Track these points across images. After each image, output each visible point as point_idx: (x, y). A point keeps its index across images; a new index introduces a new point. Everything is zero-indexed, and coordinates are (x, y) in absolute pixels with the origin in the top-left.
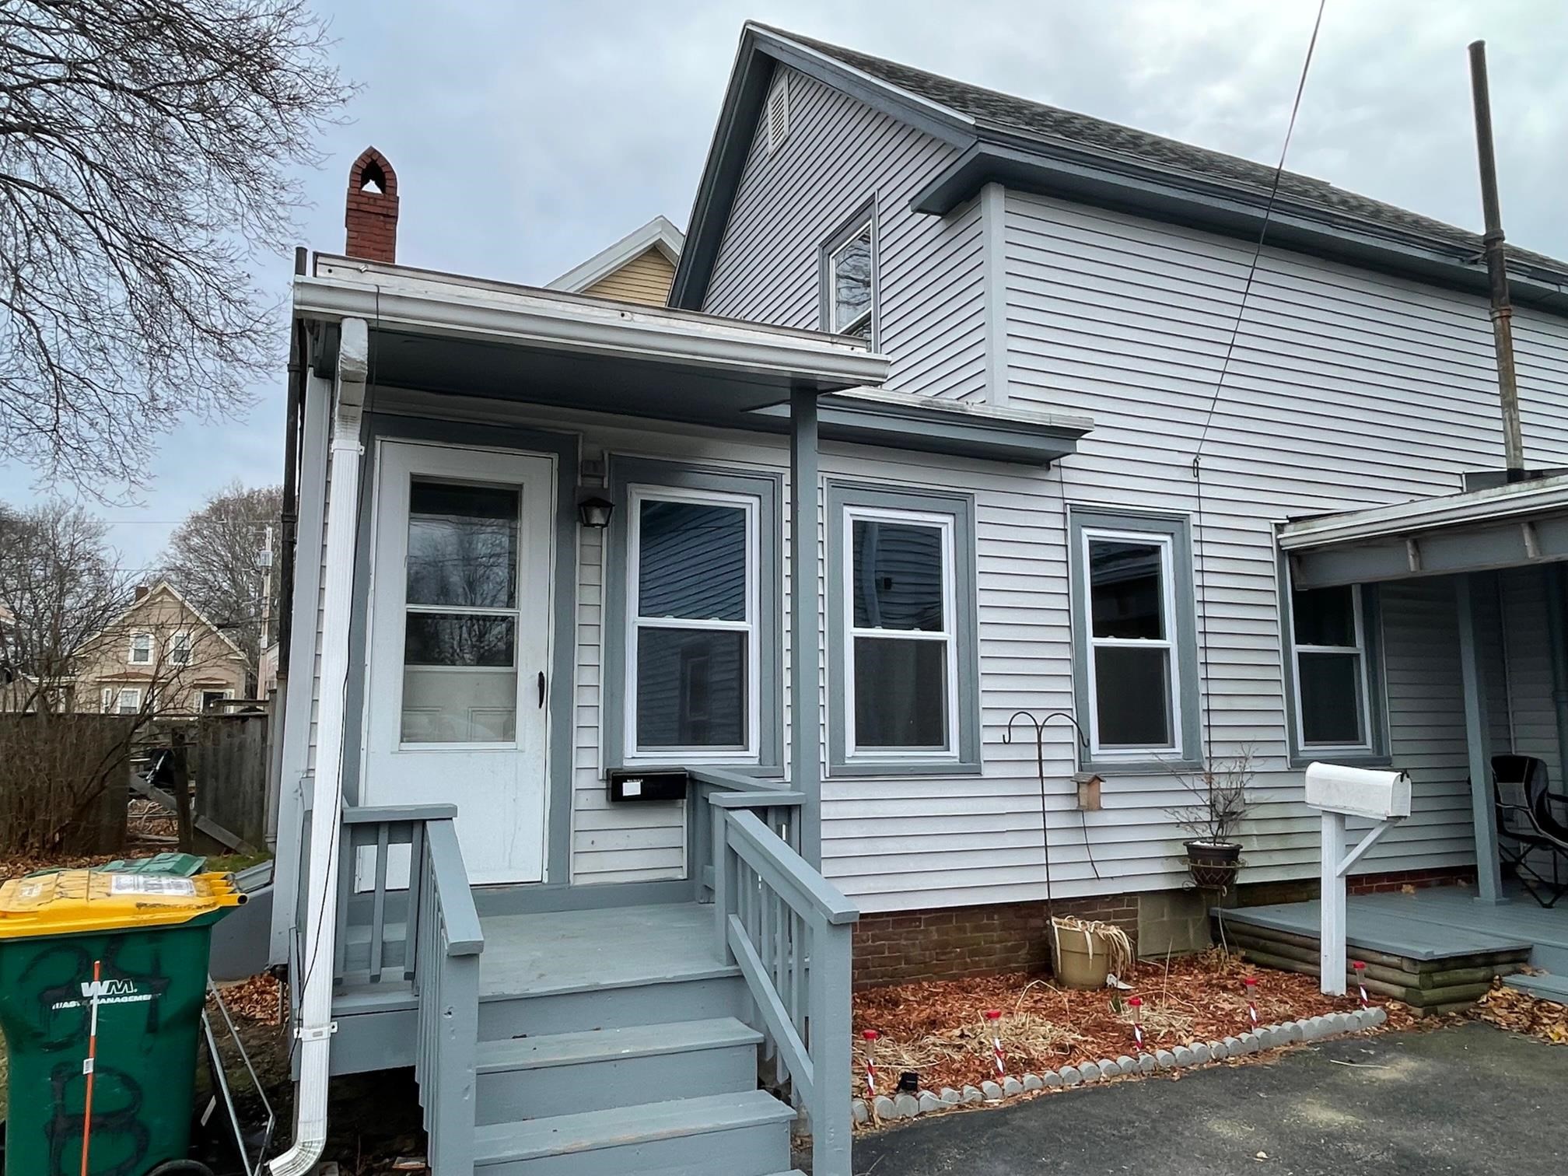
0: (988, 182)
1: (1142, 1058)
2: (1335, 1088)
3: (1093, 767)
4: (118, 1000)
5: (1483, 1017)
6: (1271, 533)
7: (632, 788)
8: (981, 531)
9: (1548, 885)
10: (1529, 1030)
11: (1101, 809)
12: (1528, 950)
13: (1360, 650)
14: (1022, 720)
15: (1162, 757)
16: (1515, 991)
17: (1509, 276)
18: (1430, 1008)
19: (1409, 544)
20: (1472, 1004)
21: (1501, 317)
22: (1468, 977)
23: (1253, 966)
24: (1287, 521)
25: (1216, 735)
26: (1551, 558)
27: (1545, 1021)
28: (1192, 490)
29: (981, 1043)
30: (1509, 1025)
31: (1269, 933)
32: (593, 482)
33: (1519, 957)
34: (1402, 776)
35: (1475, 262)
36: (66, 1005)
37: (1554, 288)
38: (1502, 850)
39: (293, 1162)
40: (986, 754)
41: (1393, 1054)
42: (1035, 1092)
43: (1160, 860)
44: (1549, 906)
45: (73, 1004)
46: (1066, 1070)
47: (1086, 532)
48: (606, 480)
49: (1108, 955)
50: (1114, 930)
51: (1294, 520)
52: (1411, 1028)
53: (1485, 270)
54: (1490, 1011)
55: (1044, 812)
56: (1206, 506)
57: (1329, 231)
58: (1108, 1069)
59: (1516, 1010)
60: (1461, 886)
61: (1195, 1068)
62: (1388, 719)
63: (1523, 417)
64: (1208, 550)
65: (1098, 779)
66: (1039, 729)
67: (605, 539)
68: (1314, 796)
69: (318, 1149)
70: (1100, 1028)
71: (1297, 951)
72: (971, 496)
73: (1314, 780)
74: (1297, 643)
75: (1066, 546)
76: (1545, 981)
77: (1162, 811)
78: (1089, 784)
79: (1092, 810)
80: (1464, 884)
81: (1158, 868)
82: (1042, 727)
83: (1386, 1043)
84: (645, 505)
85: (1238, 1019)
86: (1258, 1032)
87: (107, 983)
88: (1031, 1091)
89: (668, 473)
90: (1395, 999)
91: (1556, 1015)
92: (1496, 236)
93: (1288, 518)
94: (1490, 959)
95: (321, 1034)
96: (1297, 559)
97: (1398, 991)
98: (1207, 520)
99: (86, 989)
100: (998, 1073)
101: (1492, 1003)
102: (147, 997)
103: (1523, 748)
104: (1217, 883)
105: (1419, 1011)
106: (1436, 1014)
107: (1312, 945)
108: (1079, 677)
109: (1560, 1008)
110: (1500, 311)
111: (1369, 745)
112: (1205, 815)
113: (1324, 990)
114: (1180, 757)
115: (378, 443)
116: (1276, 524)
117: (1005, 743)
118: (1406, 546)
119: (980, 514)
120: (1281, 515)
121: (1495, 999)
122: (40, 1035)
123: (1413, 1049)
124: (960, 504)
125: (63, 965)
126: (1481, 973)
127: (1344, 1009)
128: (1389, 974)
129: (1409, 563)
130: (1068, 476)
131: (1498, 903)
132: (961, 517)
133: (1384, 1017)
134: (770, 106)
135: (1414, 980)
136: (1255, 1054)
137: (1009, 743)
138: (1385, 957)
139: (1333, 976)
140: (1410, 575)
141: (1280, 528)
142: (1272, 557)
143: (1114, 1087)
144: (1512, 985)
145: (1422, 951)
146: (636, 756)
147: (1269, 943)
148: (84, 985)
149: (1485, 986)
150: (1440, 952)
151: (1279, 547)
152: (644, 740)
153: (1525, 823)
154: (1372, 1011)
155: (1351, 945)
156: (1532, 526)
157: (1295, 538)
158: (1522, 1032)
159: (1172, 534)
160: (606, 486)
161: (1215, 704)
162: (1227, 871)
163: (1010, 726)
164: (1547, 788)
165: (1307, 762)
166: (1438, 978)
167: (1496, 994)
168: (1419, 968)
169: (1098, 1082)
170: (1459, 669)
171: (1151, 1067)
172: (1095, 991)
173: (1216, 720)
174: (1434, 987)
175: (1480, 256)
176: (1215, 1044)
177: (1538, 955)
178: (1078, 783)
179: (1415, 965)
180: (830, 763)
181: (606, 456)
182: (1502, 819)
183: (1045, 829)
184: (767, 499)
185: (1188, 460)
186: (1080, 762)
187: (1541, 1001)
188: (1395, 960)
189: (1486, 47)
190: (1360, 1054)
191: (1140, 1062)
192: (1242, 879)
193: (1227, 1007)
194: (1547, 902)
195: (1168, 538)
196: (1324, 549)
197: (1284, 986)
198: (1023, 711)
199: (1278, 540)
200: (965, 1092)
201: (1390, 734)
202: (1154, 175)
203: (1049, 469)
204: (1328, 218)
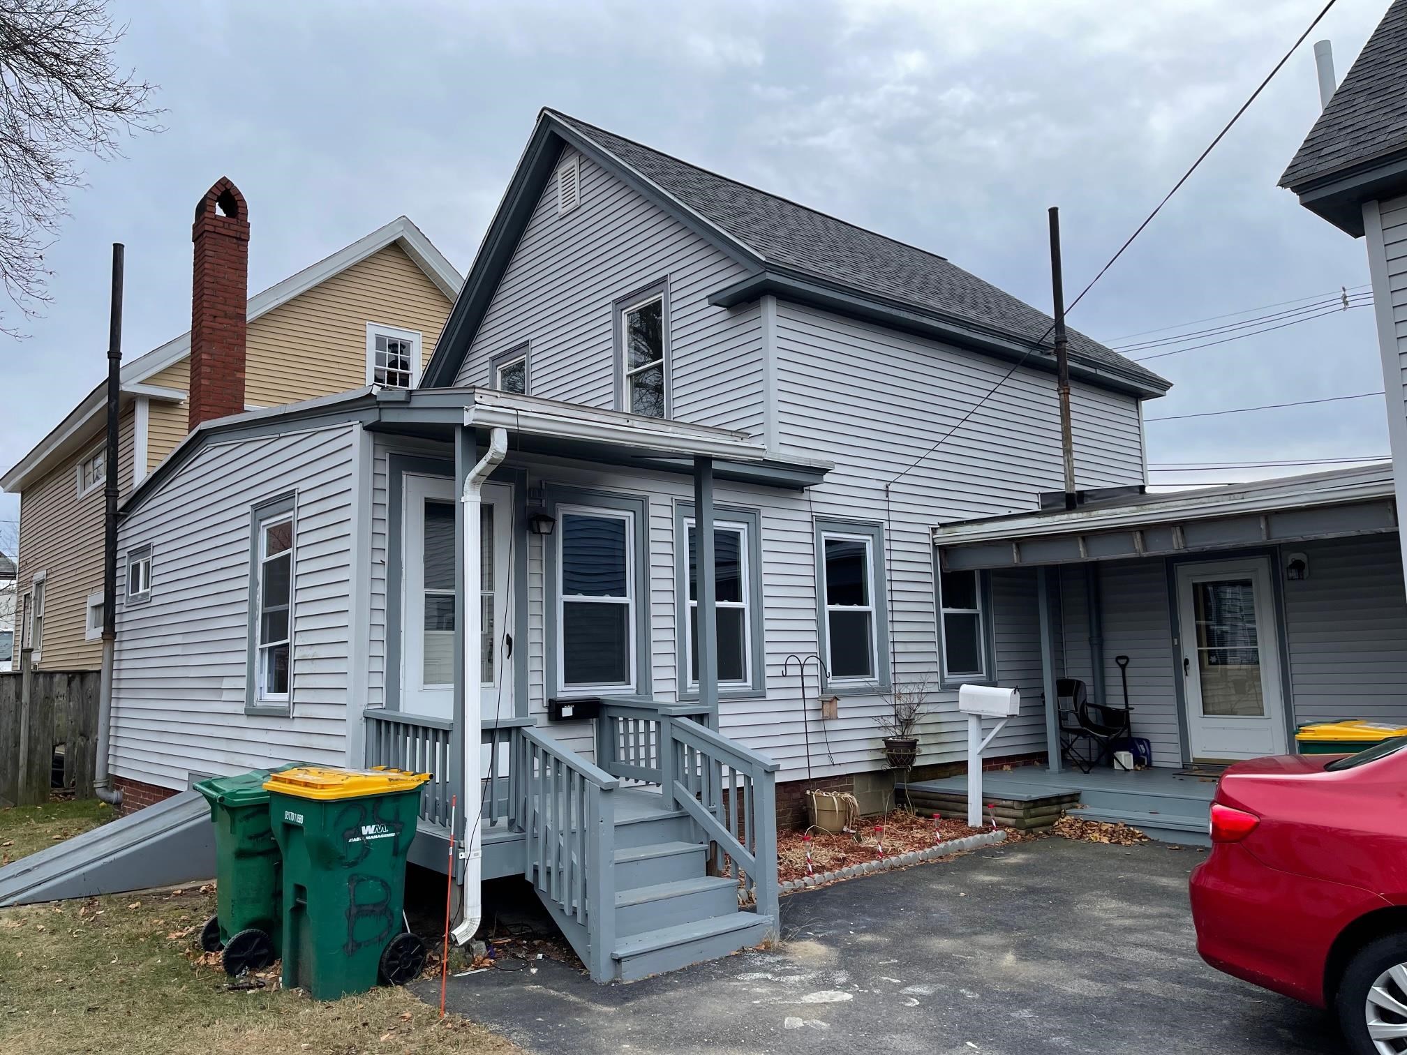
0: (767, 294)
1: (884, 861)
2: (987, 868)
3: (832, 691)
4: (379, 836)
5: (1056, 833)
6: (929, 534)
7: (567, 712)
8: (765, 534)
9: (1087, 762)
10: (1081, 837)
11: (837, 718)
12: (1079, 794)
13: (979, 611)
14: (793, 660)
15: (871, 684)
16: (1073, 817)
17: (1069, 363)
18: (1029, 829)
19: (1014, 546)
20: (1050, 827)
21: (1064, 393)
22: (1048, 811)
23: (923, 818)
24: (938, 526)
25: (899, 669)
26: (1094, 559)
27: (1089, 831)
28: (884, 506)
29: (791, 861)
30: (1070, 836)
31: (933, 795)
32: (536, 503)
33: (1074, 798)
34: (1015, 691)
35: (1049, 354)
36: (355, 840)
37: (1093, 371)
38: (1062, 742)
39: (466, 930)
40: (769, 683)
41: (1014, 853)
42: (832, 882)
43: (867, 752)
44: (1088, 772)
45: (358, 839)
46: (845, 869)
47: (824, 534)
48: (544, 501)
49: (846, 811)
50: (847, 795)
51: (943, 525)
52: (1020, 841)
53: (1055, 359)
54: (1060, 829)
55: (806, 721)
56: (893, 516)
57: (967, 333)
58: (868, 868)
59: (1074, 828)
60: (1036, 765)
61: (912, 865)
62: (995, 657)
63: (1076, 464)
64: (894, 546)
65: (836, 698)
66: (802, 666)
67: (544, 542)
68: (964, 705)
69: (478, 922)
70: (852, 850)
71: (951, 805)
72: (758, 511)
73: (964, 695)
74: (944, 607)
75: (813, 544)
76: (1088, 810)
77: (871, 719)
78: (831, 702)
79: (830, 719)
80: (1038, 764)
81: (866, 757)
82: (804, 664)
83: (1008, 848)
84: (564, 516)
85: (928, 841)
86: (942, 845)
87: (374, 826)
88: (829, 881)
89: (580, 495)
90: (1009, 827)
91: (1094, 828)
92: (1063, 339)
93: (939, 524)
94: (1059, 800)
95: (478, 854)
96: (944, 552)
97: (1011, 821)
98: (894, 526)
99: (365, 830)
100: (809, 873)
101: (1061, 825)
102: (393, 835)
103: (1071, 674)
104: (905, 764)
105: (1023, 832)
106: (1032, 833)
107: (962, 799)
108: (820, 633)
109: (1096, 824)
110: (1064, 389)
111: (984, 675)
112: (892, 721)
113: (970, 825)
114: (877, 684)
115: (404, 476)
116: (932, 528)
117: (783, 676)
118: (1012, 546)
119: (764, 523)
120: (935, 521)
121: (1062, 823)
122: (342, 858)
123: (1023, 851)
124: (751, 515)
125: (354, 815)
126: (1055, 809)
127: (983, 833)
128: (1007, 812)
129: (1013, 557)
130: (814, 497)
131: (1060, 772)
132: (752, 525)
133: (1005, 836)
134: (559, 177)
135: (1020, 814)
136: (941, 857)
137: (785, 676)
138: (1004, 802)
139: (975, 815)
140: (1014, 565)
141: (934, 530)
142: (929, 550)
143: (872, 876)
144: (1071, 814)
145: (1024, 796)
146: (565, 691)
147: (933, 802)
148: (363, 828)
149: (1056, 816)
150: (1035, 796)
151: (934, 544)
152: (569, 679)
153: (1073, 722)
154: (1000, 832)
155: (985, 797)
156: (1084, 539)
157: (944, 537)
158: (1078, 839)
159: (873, 535)
160: (544, 506)
161: (899, 648)
162: (910, 756)
163: (786, 665)
164: (1086, 699)
165: (958, 686)
166: (1033, 811)
167: (1064, 820)
168: (1023, 806)
169: (863, 875)
170: (1038, 624)
171: (889, 866)
172: (838, 835)
173: (899, 658)
174: (1031, 817)
175: (1052, 351)
176: (921, 852)
177: (1083, 797)
178: (823, 702)
179: (1022, 804)
180: (679, 692)
181: (543, 485)
182: (1061, 717)
183: (806, 733)
184: (639, 513)
185: (882, 486)
186: (822, 688)
187: (1086, 821)
188: (1009, 803)
189: (1059, 211)
190: (996, 854)
191: (884, 863)
192: (918, 762)
193: (918, 835)
194: (1086, 770)
195: (870, 538)
196: (961, 546)
197: (946, 825)
198: (793, 655)
199: (933, 539)
200: (796, 883)
201: (997, 666)
202: (867, 296)
203: (803, 492)
204: (967, 325)
